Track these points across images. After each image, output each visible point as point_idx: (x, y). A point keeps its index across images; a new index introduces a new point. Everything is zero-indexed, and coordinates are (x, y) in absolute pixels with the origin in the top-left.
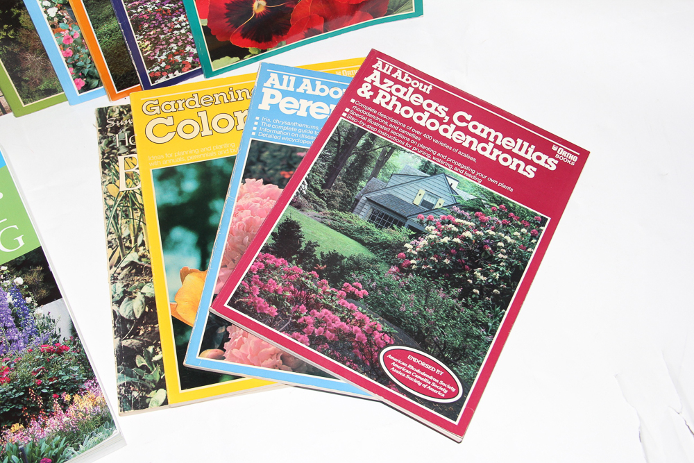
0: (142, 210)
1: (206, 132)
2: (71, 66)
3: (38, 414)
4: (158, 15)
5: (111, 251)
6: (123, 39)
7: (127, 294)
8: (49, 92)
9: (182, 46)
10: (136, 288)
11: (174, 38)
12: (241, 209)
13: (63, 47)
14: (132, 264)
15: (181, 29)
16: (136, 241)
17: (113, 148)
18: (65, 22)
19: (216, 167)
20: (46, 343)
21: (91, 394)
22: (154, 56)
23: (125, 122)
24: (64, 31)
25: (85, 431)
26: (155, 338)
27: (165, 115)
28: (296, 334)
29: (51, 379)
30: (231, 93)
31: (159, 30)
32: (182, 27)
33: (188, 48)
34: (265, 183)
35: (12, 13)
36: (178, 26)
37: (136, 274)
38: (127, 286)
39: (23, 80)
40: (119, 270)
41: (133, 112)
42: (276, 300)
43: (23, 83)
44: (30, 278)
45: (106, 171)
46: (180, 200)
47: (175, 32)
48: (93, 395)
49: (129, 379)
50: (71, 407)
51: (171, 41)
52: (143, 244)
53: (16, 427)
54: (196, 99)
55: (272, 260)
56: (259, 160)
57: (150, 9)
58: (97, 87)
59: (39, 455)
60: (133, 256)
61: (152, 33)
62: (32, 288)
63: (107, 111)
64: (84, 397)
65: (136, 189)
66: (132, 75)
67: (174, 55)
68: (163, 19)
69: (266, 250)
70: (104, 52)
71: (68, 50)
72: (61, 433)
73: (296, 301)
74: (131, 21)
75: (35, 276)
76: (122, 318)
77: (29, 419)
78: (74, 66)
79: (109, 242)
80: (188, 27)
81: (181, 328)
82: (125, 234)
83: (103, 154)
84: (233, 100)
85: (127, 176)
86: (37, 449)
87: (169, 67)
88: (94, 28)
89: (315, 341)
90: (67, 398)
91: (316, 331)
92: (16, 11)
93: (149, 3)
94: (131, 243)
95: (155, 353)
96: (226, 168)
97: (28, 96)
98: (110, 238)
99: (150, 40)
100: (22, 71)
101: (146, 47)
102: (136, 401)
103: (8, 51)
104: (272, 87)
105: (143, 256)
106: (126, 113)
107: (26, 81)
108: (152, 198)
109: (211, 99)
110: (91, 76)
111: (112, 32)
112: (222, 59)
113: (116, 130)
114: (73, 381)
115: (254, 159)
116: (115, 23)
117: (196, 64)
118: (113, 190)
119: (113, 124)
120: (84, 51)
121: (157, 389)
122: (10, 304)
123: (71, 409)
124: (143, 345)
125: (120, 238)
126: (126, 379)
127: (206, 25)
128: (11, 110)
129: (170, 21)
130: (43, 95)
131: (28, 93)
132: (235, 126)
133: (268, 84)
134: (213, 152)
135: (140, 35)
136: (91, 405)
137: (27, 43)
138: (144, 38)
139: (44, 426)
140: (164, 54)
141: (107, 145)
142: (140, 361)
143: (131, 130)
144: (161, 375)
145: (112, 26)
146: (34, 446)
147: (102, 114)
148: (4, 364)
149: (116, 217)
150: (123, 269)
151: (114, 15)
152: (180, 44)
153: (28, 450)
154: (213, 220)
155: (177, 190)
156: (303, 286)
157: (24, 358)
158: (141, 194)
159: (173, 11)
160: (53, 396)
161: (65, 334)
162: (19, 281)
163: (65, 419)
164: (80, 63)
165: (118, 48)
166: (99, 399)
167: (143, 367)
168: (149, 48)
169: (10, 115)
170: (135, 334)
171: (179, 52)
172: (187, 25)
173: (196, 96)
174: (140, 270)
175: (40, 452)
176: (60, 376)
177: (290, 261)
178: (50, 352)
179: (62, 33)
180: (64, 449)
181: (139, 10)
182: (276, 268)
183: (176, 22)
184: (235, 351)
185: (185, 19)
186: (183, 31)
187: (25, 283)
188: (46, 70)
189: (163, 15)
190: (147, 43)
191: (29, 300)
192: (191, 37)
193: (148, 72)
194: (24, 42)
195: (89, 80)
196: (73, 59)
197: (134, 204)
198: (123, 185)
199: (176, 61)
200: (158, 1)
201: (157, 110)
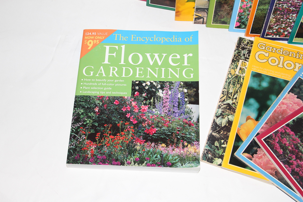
0: (241, 85)
1: (280, 65)
2: (239, 16)
3: (173, 144)
5: (222, 95)
6: (266, 14)
7: (222, 115)
8: (224, 23)
9: (287, 26)
10: (226, 114)
11: (286, 22)
12: (283, 103)
13: (241, 8)
14: (228, 104)
15: (291, 19)
16: (234, 96)
17: (239, 55)
19: (279, 82)
20: (186, 119)
21: (195, 147)
22: (273, 26)
23: (248, 47)
24: (245, 2)
25: (187, 160)
26: (226, 138)
27: (266, 52)
28: (287, 166)
29: (182, 134)
30: (297, 54)
31: (282, 16)
32: (292, 19)
33: (288, 28)
34: (298, 98)
36: (291, 18)
37: (228, 109)
38: (223, 112)
40: (222, 104)
41: (253, 45)
42: (284, 148)
43: (217, 15)
44: (190, 92)
45: (233, 63)
46: (258, 88)
47: (288, 20)
48: (196, 148)
49: (209, 148)
50: (186, 148)
51: (284, 23)
52: (236, 99)
53: (164, 145)
54: (282, 51)
55: (289, 131)
56: (299, 87)
57: (284, 7)
58: (243, 28)
59: (167, 160)
60: (230, 102)
61: (279, 16)
62: (189, 96)
63: (243, 40)
64: (192, 147)
65: (242, 75)
66: (260, 30)
67: (281, 29)
68: (287, 13)
69: (288, 125)
70: (256, 16)
71: (242, 10)
72: (178, 156)
73: (292, 152)
74: (274, 8)
75: (192, 92)
76: (216, 123)
77: (169, 145)
78: (240, 17)
79: (223, 92)
81: (238, 139)
82: (230, 91)
83: (235, 56)
84: (297, 57)
85: (240, 69)
86: (168, 157)
87: (276, 33)
88: (258, 5)
89: (294, 173)
90: (186, 144)
91: (296, 169)
93: (285, 4)
94: (231, 96)
95: (223, 144)
96: (283, 84)
97: (216, 21)
98: (224, 90)
99: (276, 19)
100: (220, 11)
101: (273, 21)
102: (209, 158)
103: (220, 1)
105: (234, 103)
106: (250, 43)
107: (219, 15)
108: (247, 82)
109: (288, 53)
110: (243, 23)
111: (264, 10)
112: (300, 39)
113: (243, 49)
114: (190, 139)
115: (297, 86)
116: (267, 7)
117: (287, 36)
118: (233, 72)
119: (243, 46)
121: (219, 158)
122: (179, 98)
123: (186, 149)
124: (220, 138)
125: (228, 92)
126: (208, 148)
128: (206, 23)
129: (289, 14)
130: (221, 23)
131: (216, 20)
132: (294, 68)
134: (280, 75)
135: (274, 16)
136: (193, 151)
138: (274, 17)
139: (173, 150)
140: (278, 27)
141: (237, 53)
142: (217, 144)
143: (249, 52)
144: (222, 153)
145: (265, 8)
146: (167, 155)
147: (241, 40)
148: (168, 119)
149: (229, 83)
150: (224, 104)
151: (269, 3)
152: (286, 25)
153: (164, 156)
154: (269, 103)
155: (259, 83)
156: (297, 148)
157: (176, 121)
158: (243, 79)
159: (293, 11)
160: (181, 140)
161: (195, 120)
162: (186, 91)
163: (182, 151)
164: (243, 17)
165: (261, 17)
166: (197, 151)
167: (217, 147)
168: (274, 22)
169: (204, 25)
170: (219, 132)
171: (284, 28)
172: (294, 19)
173: (282, 49)
174: (231, 108)
175: (168, 159)
176: (186, 134)
177: (296, 135)
178: (186, 123)
179: (244, 2)
180: (177, 162)
181: (280, 5)
182: (289, 135)
183: (291, 16)
184: (257, 159)
185: (295, 16)
186: (291, 21)
187: (187, 92)
188: (228, 14)
189: (288, 11)
190: (274, 20)
191: (186, 100)
192: (293, 24)
193: (267, 31)
195: (242, 24)
196: (241, 13)
197: (238, 81)
198: (237, 72)
199: (280, 31)
200: (290, 5)
201: (264, 48)
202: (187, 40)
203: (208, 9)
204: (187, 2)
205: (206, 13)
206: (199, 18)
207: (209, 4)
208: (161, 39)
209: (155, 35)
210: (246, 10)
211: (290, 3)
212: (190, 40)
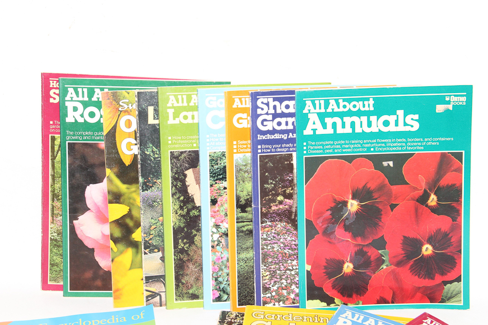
2: (214, 279)
4: (280, 255)
6: (253, 267)
8: (195, 297)
9: (289, 283)
11: (286, 276)
13: (214, 263)
15: (292, 270)
18: (221, 246)
22: (269, 285)
23: (238, 320)
24: (218, 252)
27: (267, 320)
30: (316, 318)
31: (277, 266)
32: (293, 269)
33: (293, 287)
35: (192, 233)
36: (291, 268)
39: (181, 282)
41: (245, 317)
43: (180, 284)
47: (288, 271)
51: (283, 277)
54: (290, 316)
57: (275, 249)
58: (225, 301)
61: (272, 267)
63: (227, 313)
66: (251, 296)
67: (283, 289)
68: (282, 259)
70: (239, 272)
71: (216, 267)
74: (262, 253)
78: (216, 280)
80: (297, 270)
84: (316, 321)
87: (277, 297)
88: (237, 253)
92: (194, 232)
93: (276, 245)
97: (180, 295)
99: (270, 271)
100: (182, 275)
101: (266, 276)
103: (180, 258)
104: (346, 318)
106: (240, 316)
107: (183, 284)
109: (301, 318)
110: (224, 291)
111: (248, 259)
112: (315, 301)
113: (230, 323)
116: (251, 254)
117: (295, 301)
119: (230, 320)
120: (225, 271)
127: (309, 270)
128: (165, 304)
129: (286, 262)
130: (189, 298)
131: (181, 293)
133: (344, 315)
135: (265, 266)
137: (193, 256)
138: (267, 269)
140: (277, 286)
145: (248, 256)
147: (224, 315)
151: (252, 248)
159: (290, 256)
164: (220, 279)
165: (247, 272)
168: (267, 277)
169: (164, 308)
171: (286, 288)
173: (291, 315)
179: (217, 253)
181: (269, 247)
183: (290, 265)
185: (296, 264)
186: (293, 273)
188: (198, 279)
189: (283, 256)
190: (268, 273)
192: (297, 279)
193: (262, 295)
194: (191, 255)
195: (222, 293)
196: (217, 273)
199: (282, 294)
200: (282, 245)
201: (262, 317)
202: (136, 317)
203: (163, 277)
204: (130, 269)
205: (163, 285)
206: (153, 295)
207: (165, 267)
208: (92, 322)
209: (80, 320)
210: (223, 267)
211: (282, 243)
212: (140, 317)
